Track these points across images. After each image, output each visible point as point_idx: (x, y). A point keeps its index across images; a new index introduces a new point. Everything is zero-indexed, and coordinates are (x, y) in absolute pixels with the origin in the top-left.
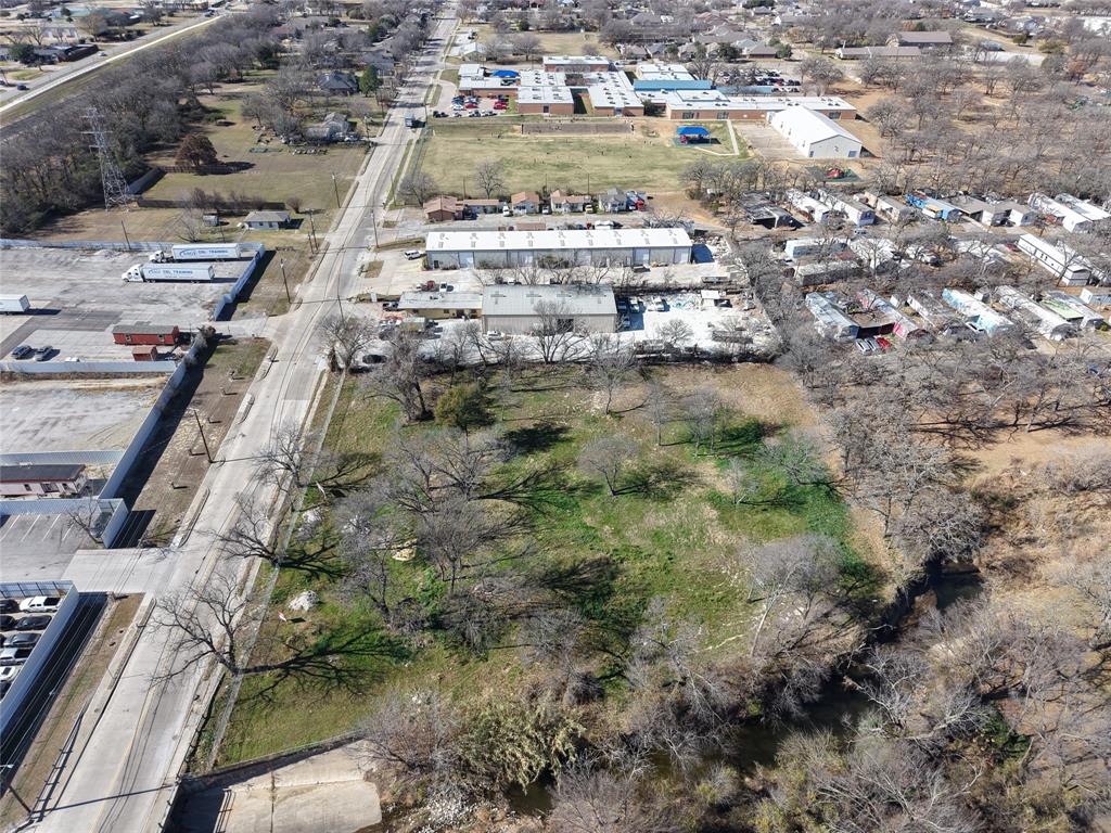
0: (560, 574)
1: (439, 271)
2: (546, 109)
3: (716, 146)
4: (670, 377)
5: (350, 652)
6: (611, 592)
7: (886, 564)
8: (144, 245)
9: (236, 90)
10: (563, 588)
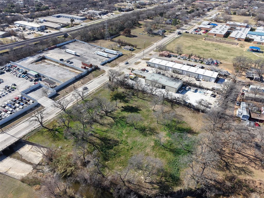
0: (107, 139)
1: (150, 67)
2: (215, 35)
3: (261, 54)
4: (178, 109)
5: (60, 133)
6: (112, 148)
7: (185, 182)
8: (103, 48)
9: (149, 21)
10: (104, 142)
